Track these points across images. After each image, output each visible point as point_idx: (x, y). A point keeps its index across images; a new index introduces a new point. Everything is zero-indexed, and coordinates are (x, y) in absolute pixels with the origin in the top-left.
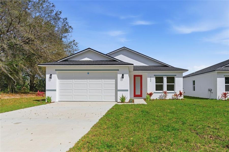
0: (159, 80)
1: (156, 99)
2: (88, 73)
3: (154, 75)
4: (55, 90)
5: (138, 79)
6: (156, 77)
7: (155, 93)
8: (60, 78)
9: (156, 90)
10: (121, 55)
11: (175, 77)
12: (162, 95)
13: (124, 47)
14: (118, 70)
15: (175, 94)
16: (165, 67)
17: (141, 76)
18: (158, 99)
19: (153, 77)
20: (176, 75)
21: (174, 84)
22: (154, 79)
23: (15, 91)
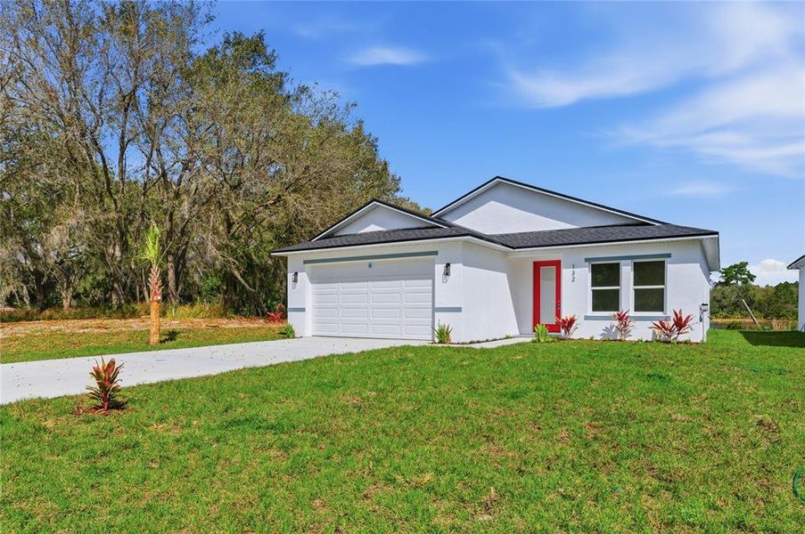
0: (605, 274)
1: (592, 339)
2: (370, 266)
3: (586, 260)
4: (303, 310)
5: (548, 274)
6: (592, 265)
7: (587, 318)
8: (315, 279)
9: (594, 309)
10: (492, 203)
11: (667, 260)
12: (611, 327)
13: (497, 177)
14: (436, 253)
15: (658, 323)
16: (637, 226)
17: (557, 264)
18: (598, 338)
19: (581, 267)
20: (669, 256)
21: (662, 287)
22: (585, 274)
23: (262, 312)
